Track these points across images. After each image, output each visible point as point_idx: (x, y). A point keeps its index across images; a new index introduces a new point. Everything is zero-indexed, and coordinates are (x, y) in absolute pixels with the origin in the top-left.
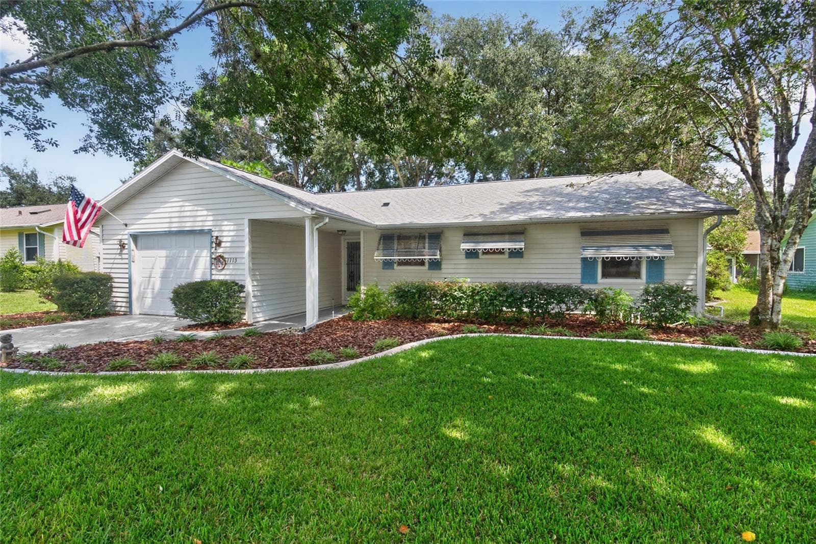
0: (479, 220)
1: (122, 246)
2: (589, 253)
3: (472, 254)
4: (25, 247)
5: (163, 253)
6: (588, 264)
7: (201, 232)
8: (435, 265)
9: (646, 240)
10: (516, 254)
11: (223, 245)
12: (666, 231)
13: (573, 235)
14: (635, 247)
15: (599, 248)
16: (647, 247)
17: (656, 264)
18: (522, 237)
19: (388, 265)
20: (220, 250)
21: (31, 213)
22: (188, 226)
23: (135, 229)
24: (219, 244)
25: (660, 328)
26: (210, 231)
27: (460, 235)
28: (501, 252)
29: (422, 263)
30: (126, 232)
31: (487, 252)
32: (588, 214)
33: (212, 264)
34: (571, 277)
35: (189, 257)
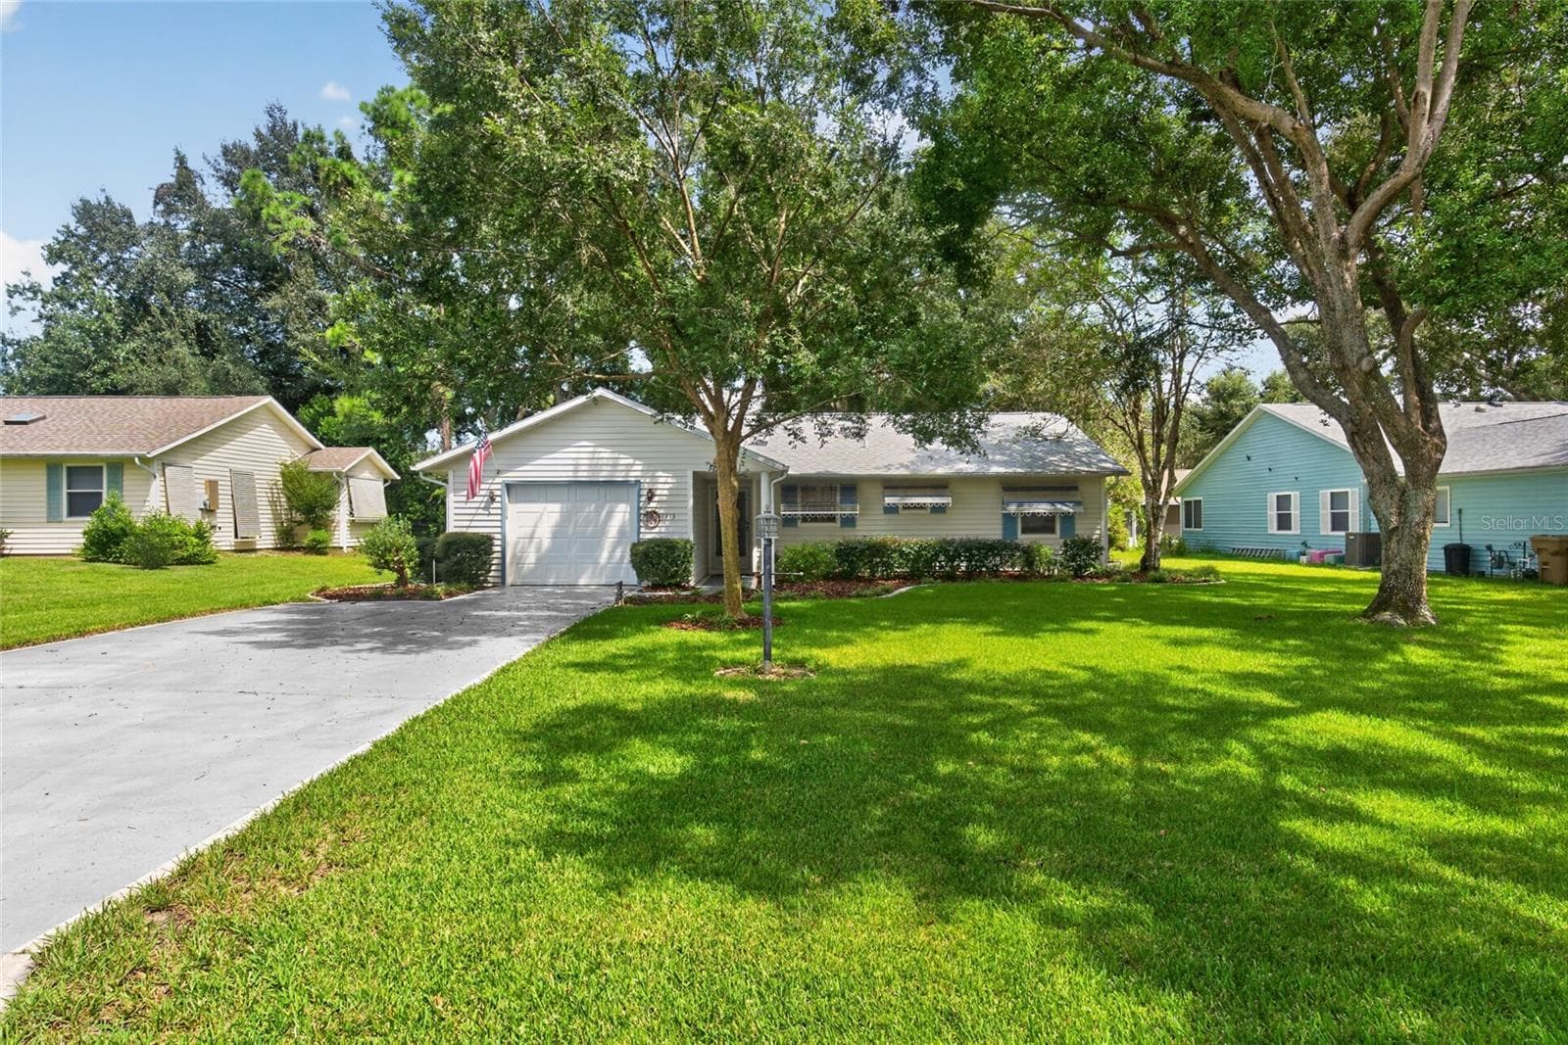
0: (903, 472)
1: (492, 499)
2: (1012, 508)
3: (891, 510)
4: (65, 491)
5: (557, 507)
6: (1009, 519)
7: (625, 483)
8: (849, 522)
9: (1058, 496)
10: (938, 509)
11: (656, 499)
12: (1076, 488)
13: (994, 491)
14: (1052, 503)
15: (1020, 504)
16: (1062, 503)
17: (1068, 518)
18: (947, 491)
19: (789, 522)
20: (652, 505)
21: (7, 423)
22: (603, 476)
23: (513, 476)
24: (650, 499)
25: (1078, 574)
26: (638, 482)
27: (879, 489)
28: (922, 507)
29: (832, 519)
30: (497, 480)
31: (907, 507)
32: (1011, 470)
33: (639, 521)
34: (993, 532)
35: (598, 511)
